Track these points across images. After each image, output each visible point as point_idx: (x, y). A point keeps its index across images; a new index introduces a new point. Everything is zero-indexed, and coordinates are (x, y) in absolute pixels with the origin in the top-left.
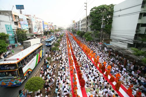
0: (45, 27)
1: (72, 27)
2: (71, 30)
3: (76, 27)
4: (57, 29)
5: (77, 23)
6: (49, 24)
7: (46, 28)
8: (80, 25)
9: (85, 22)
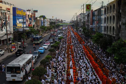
0: (18, 22)
1: (84, 22)
2: (81, 27)
3: (93, 21)
4: (47, 24)
5: (96, 13)
6: (28, 13)
7: (20, 22)
8: (103, 17)
9: (114, 14)
